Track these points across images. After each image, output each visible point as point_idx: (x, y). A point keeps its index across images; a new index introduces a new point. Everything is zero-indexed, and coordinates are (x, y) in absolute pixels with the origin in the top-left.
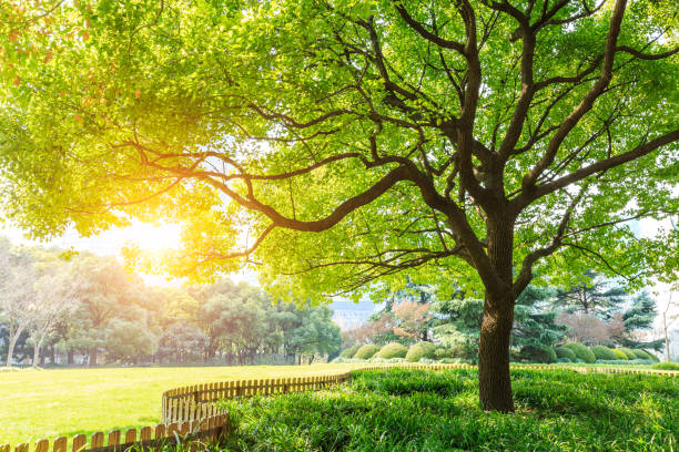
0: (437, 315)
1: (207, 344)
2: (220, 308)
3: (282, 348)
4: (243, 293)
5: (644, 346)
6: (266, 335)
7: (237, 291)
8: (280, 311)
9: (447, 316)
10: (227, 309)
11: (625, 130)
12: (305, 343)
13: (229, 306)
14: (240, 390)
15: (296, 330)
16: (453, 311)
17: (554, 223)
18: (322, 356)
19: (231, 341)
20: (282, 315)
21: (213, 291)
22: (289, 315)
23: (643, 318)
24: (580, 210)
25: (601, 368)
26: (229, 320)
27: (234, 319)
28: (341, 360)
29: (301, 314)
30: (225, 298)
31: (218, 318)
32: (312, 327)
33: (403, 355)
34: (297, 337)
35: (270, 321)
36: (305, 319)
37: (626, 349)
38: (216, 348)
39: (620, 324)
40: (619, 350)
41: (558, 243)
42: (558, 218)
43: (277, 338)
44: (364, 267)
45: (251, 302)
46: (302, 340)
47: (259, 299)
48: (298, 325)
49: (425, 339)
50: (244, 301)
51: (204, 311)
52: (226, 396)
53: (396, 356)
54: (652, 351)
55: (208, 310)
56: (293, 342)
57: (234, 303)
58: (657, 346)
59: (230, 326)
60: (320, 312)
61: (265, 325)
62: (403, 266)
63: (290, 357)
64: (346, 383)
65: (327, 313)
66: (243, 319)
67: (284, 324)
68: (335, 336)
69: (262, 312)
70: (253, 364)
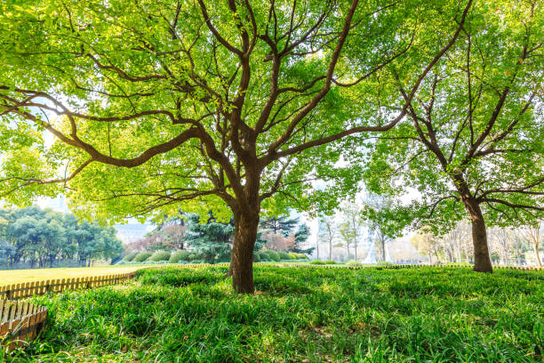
0: (191, 233)
1: (14, 252)
2: (28, 226)
3: (76, 256)
4: (48, 216)
5: (303, 252)
6: (64, 246)
7: (43, 214)
8: (76, 229)
9: (198, 234)
10: (33, 227)
11: (312, 131)
12: (95, 252)
13: (36, 225)
14: (49, 287)
15: (89, 243)
16: (202, 231)
17: (272, 178)
18: (107, 260)
19: (35, 250)
20: (79, 232)
21: (22, 213)
22: (84, 232)
23: (304, 236)
24: (287, 172)
25: (281, 265)
26: (34, 235)
27: (39, 234)
28: (123, 263)
29: (94, 231)
30: (32, 219)
31: (25, 233)
32: (102, 240)
33: (167, 258)
34: (89, 247)
35: (69, 236)
36: (96, 235)
37: (295, 253)
38: (20, 256)
39: (293, 240)
40: (291, 254)
41: (274, 190)
42: (274, 175)
43: (73, 248)
44: (152, 198)
45: (53, 222)
46: (93, 249)
47: (61, 221)
48: (91, 239)
49: (182, 248)
50: (49, 222)
51: (13, 228)
52: (36, 293)
53: (162, 259)
54: (306, 254)
55: (17, 227)
56: (86, 250)
57: (40, 223)
58: (309, 252)
59: (35, 239)
60: (108, 231)
61: (65, 239)
62: (179, 199)
63: (82, 261)
64: (135, 278)
65: (113, 232)
66: (47, 234)
67: (79, 238)
68: (118, 247)
69: (62, 230)
70: (51, 267)
